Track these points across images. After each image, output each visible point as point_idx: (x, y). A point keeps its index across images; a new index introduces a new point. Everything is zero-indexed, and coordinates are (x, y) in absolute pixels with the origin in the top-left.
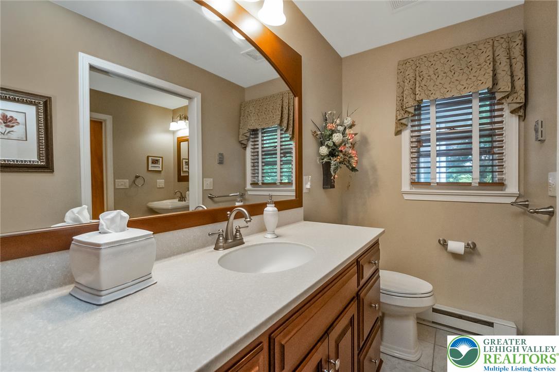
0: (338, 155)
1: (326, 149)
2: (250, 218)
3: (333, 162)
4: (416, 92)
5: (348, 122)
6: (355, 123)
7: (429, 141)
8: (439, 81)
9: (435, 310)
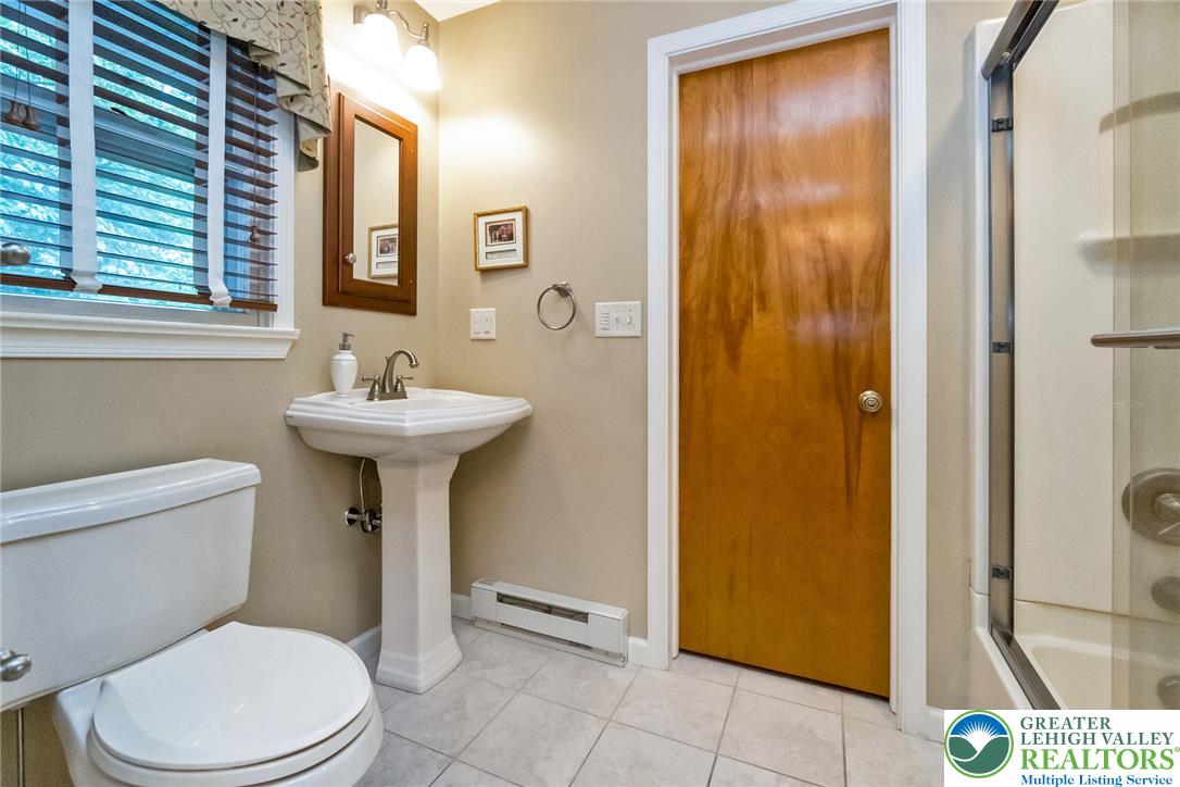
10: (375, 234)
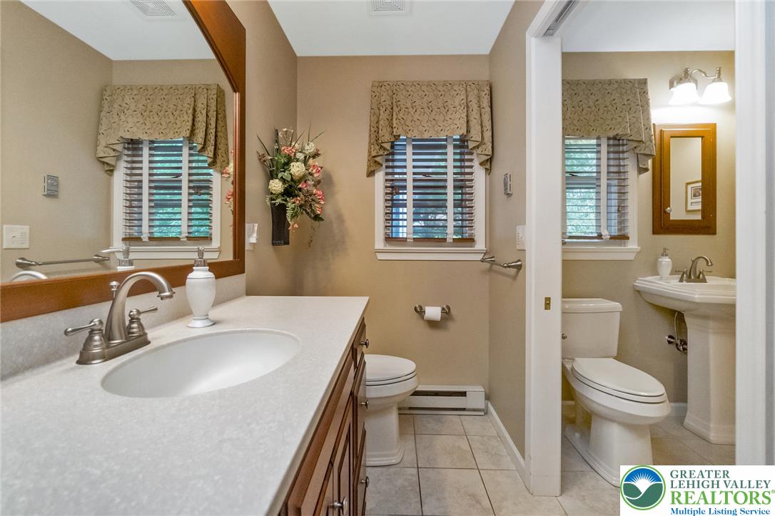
0: (297, 196)
1: (281, 183)
2: (170, 290)
3: (290, 205)
4: (393, 124)
5: (310, 148)
6: (319, 152)
7: (405, 187)
8: (416, 116)
9: (416, 393)
10: (690, 186)
